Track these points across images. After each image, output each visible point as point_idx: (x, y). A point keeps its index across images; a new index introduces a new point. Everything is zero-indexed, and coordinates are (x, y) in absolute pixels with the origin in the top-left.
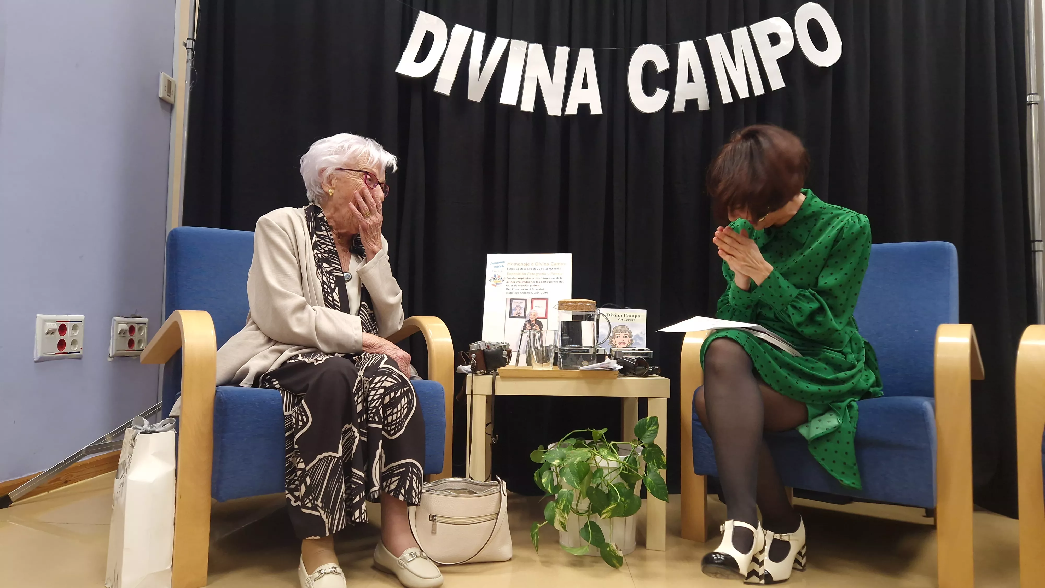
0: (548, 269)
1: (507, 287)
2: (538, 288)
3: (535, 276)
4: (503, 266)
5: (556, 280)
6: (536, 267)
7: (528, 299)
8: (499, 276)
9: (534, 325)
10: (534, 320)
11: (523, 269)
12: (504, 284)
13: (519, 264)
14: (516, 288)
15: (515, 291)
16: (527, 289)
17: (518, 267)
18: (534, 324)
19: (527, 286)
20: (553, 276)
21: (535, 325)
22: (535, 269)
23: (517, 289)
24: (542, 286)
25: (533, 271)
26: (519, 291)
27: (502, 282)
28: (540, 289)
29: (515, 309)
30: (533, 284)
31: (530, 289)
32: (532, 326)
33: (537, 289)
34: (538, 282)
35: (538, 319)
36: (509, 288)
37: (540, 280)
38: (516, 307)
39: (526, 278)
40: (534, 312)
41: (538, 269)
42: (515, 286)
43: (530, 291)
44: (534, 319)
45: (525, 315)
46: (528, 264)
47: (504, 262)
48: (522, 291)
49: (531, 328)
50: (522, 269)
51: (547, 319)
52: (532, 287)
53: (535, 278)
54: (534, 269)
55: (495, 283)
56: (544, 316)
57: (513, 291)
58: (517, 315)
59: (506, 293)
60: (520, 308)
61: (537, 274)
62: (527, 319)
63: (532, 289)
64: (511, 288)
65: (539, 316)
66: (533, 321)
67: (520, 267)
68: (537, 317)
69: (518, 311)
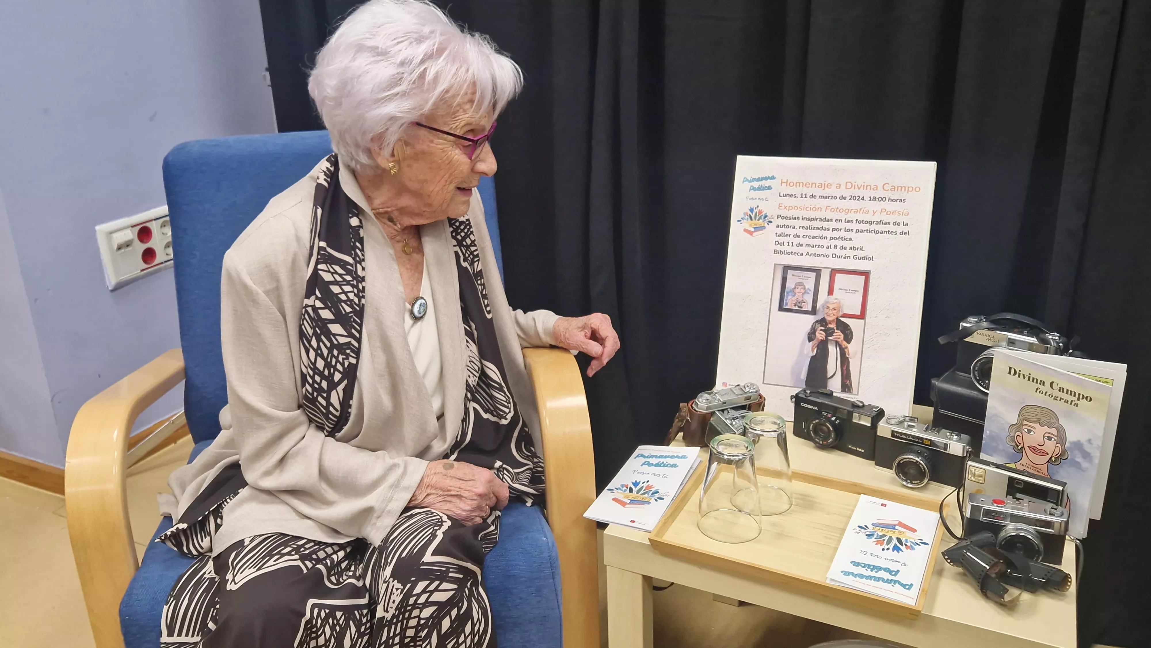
0: (874, 199)
1: (778, 238)
2: (848, 244)
3: (842, 216)
4: (769, 188)
5: (892, 228)
6: (847, 194)
7: (823, 270)
8: (760, 212)
9: (834, 332)
10: (833, 320)
11: (815, 197)
12: (771, 229)
13: (806, 185)
14: (796, 241)
15: (795, 249)
16: (822, 247)
17: (805, 190)
18: (833, 328)
19: (822, 238)
20: (886, 218)
21: (836, 331)
22: (845, 198)
23: (799, 245)
24: (859, 239)
25: (838, 203)
26: (804, 250)
27: (766, 225)
28: (852, 248)
29: (793, 290)
30: (836, 234)
31: (828, 247)
32: (829, 333)
33: (845, 248)
34: (848, 230)
35: (842, 319)
36: (781, 239)
37: (855, 226)
38: (795, 288)
39: (821, 220)
40: (836, 301)
41: (853, 198)
42: (796, 236)
43: (830, 252)
44: (834, 317)
45: (814, 307)
46: (829, 186)
47: (773, 178)
48: (812, 250)
49: (826, 337)
50: (812, 196)
51: (863, 321)
52: (833, 243)
53: (843, 221)
54: (843, 198)
55: (751, 225)
56: (858, 313)
57: (789, 249)
58: (795, 305)
59: (776, 252)
60: (803, 291)
61: (848, 211)
62: (819, 317)
63: (832, 247)
64: (786, 240)
65: (846, 312)
66: (830, 323)
67: (810, 191)
68: (841, 314)
69: (799, 296)
